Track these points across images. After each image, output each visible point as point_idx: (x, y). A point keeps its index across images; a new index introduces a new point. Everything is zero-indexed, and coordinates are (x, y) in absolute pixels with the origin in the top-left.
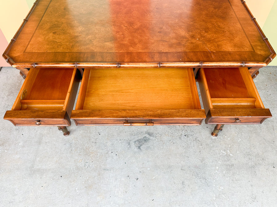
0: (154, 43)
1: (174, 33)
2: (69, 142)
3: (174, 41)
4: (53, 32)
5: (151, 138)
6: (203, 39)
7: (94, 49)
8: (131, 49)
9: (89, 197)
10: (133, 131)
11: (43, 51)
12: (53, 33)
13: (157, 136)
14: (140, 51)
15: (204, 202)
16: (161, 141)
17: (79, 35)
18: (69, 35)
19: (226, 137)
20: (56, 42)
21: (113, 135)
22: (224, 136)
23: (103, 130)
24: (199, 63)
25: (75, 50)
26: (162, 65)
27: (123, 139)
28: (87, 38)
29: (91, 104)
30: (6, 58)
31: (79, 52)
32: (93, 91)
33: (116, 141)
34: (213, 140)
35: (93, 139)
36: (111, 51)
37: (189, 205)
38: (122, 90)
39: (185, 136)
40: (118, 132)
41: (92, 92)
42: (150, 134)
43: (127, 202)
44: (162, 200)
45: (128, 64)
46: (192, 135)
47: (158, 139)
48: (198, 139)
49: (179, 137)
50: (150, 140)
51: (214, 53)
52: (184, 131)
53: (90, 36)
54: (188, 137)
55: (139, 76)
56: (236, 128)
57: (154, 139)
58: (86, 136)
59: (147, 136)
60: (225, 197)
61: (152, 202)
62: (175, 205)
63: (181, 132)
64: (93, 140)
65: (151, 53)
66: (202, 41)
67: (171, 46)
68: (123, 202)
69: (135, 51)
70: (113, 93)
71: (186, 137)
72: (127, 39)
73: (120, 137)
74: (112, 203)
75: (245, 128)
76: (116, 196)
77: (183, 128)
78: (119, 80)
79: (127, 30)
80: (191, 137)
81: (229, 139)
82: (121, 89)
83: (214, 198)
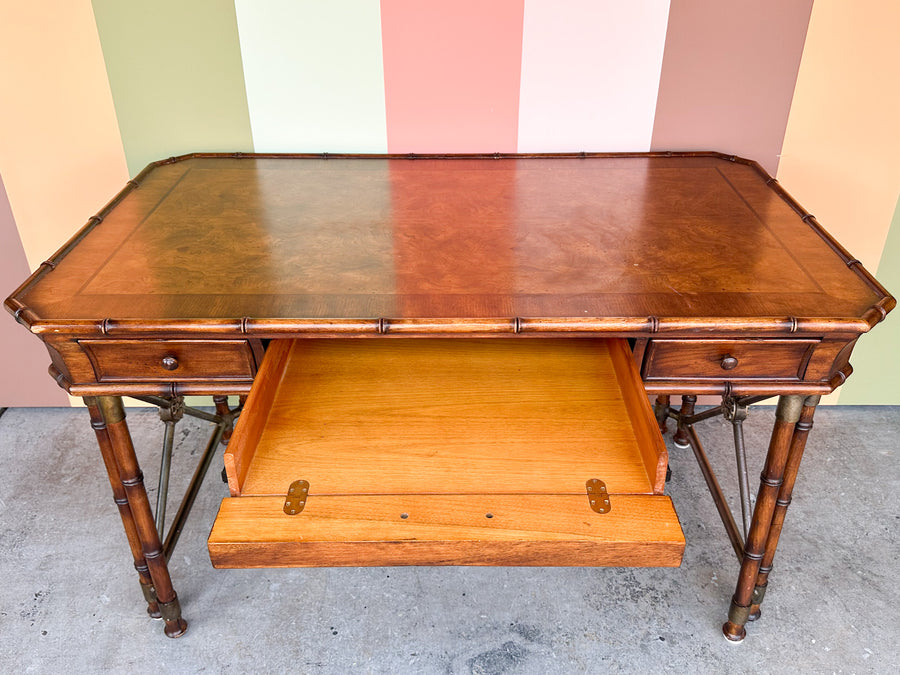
0: (497, 274)
1: (563, 250)
2: (218, 662)
3: (562, 268)
4: (181, 246)
5: (533, 647)
6: (653, 263)
7: (306, 287)
8: (426, 286)
10: (462, 622)
11: (140, 292)
12: (178, 250)
13: (554, 639)
14: (453, 291)
16: (570, 658)
17: (261, 254)
18: (228, 254)
19: (814, 641)
20: (186, 270)
21: (387, 638)
22: (806, 638)
23: (348, 616)
24: (646, 320)
25: (246, 289)
26: (524, 325)
27: (423, 653)
28: (286, 263)
30: (14, 308)
31: (258, 295)
32: (293, 411)
33: (399, 660)
34: (766, 653)
35: (309, 650)
36: (360, 292)
38: (391, 409)
39: (662, 639)
40: (406, 626)
42: (527, 633)
45: (415, 322)
46: (687, 637)
47: (558, 652)
48: (712, 649)
49: (639, 642)
50: (529, 657)
51: (691, 297)
52: (655, 623)
53: (297, 258)
54: (672, 643)
55: (450, 372)
56: (847, 610)
57: (544, 650)
58: (281, 639)
59: (518, 640)
63: (646, 627)
64: (309, 654)
65: (489, 295)
66: (650, 268)
67: (554, 280)
69: (437, 292)
71: (665, 642)
72: (414, 264)
73: (411, 643)
75: (879, 608)
77: (651, 611)
78: (383, 382)
79: (414, 244)
80: (684, 644)
81: (827, 649)
82: (388, 407)
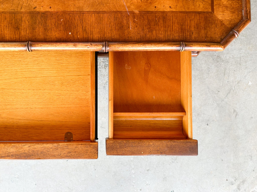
51: (134, 16)
61: (66, 163)
62: (89, 165)
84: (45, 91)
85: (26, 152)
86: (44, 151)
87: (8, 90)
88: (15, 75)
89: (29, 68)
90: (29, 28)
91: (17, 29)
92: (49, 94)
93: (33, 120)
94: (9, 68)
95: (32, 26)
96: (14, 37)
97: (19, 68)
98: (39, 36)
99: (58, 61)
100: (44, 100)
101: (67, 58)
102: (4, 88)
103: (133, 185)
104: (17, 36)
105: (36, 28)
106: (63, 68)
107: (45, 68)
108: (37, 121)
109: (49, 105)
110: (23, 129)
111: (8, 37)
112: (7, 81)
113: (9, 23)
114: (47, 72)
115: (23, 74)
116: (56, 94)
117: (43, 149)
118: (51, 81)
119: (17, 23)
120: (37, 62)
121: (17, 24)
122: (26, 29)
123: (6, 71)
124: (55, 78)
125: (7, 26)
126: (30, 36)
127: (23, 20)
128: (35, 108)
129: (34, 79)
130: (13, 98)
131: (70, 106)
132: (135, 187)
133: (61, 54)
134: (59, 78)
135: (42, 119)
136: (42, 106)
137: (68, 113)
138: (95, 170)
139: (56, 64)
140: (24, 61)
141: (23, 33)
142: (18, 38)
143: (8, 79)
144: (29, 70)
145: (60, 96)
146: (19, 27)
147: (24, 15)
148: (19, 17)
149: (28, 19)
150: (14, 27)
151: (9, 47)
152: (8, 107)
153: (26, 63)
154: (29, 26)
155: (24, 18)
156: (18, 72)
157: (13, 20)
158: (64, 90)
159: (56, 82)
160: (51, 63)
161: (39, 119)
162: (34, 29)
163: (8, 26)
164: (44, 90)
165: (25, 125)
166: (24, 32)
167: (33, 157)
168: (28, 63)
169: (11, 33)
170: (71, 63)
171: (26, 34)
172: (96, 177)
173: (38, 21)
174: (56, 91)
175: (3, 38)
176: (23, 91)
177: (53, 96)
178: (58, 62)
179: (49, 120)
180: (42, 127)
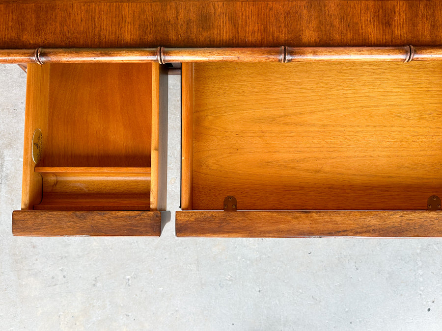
9: (199, 249)
15: (399, 258)
29: (210, 161)
32: (210, 118)
37: (373, 262)
41: (206, 124)
43: (264, 256)
44: (325, 254)
60: (438, 250)
61: (308, 256)
62: (347, 262)
68: (258, 256)
70: (264, 128)
74: (239, 258)
76: (245, 246)
83: (418, 251)
84: (393, 128)
85: (396, 224)
86: (426, 223)
87: (333, 128)
88: (344, 103)
89: (367, 91)
90: (406, 24)
91: (387, 24)
92: (399, 134)
93: (376, 176)
94: (334, 92)
95: (411, 20)
96: (382, 39)
97: (351, 92)
98: (424, 37)
99: (413, 80)
100: (392, 143)
101: (427, 74)
102: (326, 124)
103: (421, 294)
104: (388, 37)
105: (419, 23)
106: (421, 91)
107: (391, 92)
108: (382, 177)
109: (399, 151)
110: (360, 190)
111: (373, 38)
112: (331, 113)
113: (374, 16)
114: (395, 97)
115: (356, 102)
116: (411, 134)
117: (423, 220)
118: (402, 113)
119: (387, 15)
120: (379, 82)
121: (387, 18)
122: (402, 26)
123: (330, 97)
124: (409, 108)
125: (370, 20)
126: (409, 36)
127: (397, 11)
128: (378, 156)
129: (375, 108)
130: (341, 140)
131: (434, 152)
132: (424, 296)
133: (417, 68)
134: (415, 106)
135: (390, 175)
136: (388, 154)
137: (432, 165)
138: (357, 269)
139: (410, 85)
140: (359, 80)
141: (397, 32)
142: (390, 40)
143: (333, 109)
144: (368, 94)
145: (418, 137)
146: (390, 23)
147: (397, 3)
148: (390, 6)
149: (404, 9)
150: (382, 22)
151: (379, 54)
152: (334, 155)
153: (361, 83)
154: (406, 21)
155: (398, 7)
156: (349, 98)
157: (381, 11)
158: (425, 126)
159: (411, 114)
160: (400, 83)
161: (385, 175)
162: (414, 25)
163: (372, 21)
164: (392, 126)
165: (362, 184)
166: (399, 31)
167: (407, 234)
168: (365, 83)
169: (378, 31)
170: (435, 82)
171: (402, 34)
172: (358, 280)
173: (420, 12)
174: (412, 129)
175: (365, 40)
176: (358, 129)
177: (406, 136)
178: (413, 82)
179: (401, 175)
180: (391, 188)
